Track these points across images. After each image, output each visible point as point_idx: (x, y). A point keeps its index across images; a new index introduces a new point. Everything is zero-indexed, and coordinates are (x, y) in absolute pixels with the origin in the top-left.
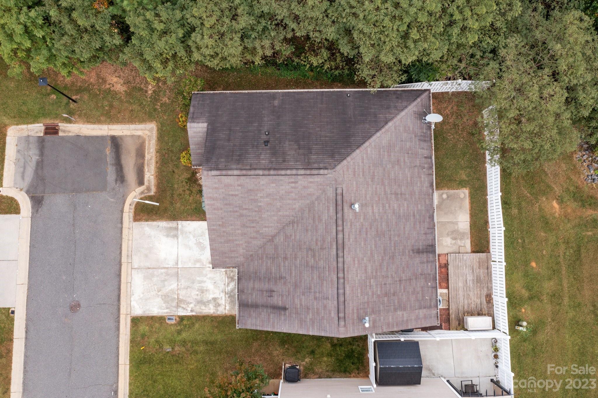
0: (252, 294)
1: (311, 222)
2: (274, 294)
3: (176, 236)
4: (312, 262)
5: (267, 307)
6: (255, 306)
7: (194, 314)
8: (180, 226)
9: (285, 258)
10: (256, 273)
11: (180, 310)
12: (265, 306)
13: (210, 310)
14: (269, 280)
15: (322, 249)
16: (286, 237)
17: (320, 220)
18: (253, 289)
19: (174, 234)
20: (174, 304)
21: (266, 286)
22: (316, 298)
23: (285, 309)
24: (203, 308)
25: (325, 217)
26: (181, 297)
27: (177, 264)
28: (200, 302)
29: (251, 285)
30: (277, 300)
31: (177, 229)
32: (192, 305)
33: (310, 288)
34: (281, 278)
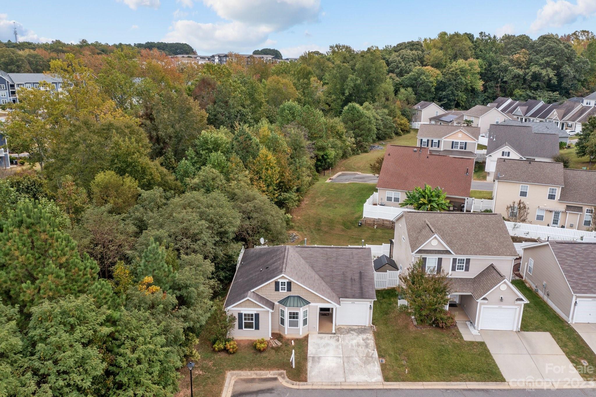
0: (355, 290)
1: (312, 259)
2: (353, 278)
3: (319, 358)
4: (334, 259)
5: (361, 282)
6: (361, 288)
7: (375, 350)
8: (312, 356)
9: (332, 271)
10: (342, 288)
11: (374, 356)
12: (361, 283)
13: (372, 342)
14: (345, 280)
15: (327, 254)
16: (320, 271)
17: (312, 255)
18: (351, 289)
19: (317, 359)
20: (370, 359)
21: (349, 283)
22: (353, 258)
23: (360, 273)
24: (370, 345)
25: (310, 253)
26: (365, 356)
27: (340, 357)
28: (367, 346)
29: (349, 291)
30: (357, 277)
31: (313, 357)
32: (370, 351)
33: (348, 260)
34: (343, 274)
